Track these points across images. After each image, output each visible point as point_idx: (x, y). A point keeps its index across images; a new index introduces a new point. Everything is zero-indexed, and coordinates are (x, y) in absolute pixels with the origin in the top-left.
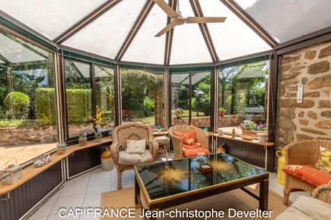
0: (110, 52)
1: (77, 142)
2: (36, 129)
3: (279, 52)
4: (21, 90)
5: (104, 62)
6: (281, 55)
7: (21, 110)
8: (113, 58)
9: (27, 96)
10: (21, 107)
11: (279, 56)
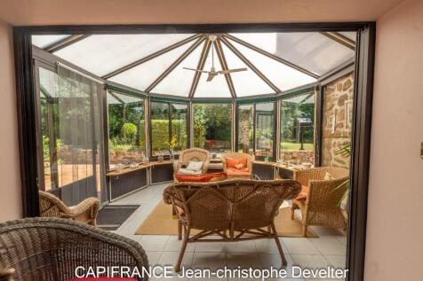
0: (184, 92)
1: (156, 160)
2: (140, 153)
3: (323, 84)
4: (132, 122)
5: (180, 100)
6: (325, 86)
7: (131, 138)
8: (187, 96)
9: (135, 127)
10: (131, 136)
11: (323, 87)
